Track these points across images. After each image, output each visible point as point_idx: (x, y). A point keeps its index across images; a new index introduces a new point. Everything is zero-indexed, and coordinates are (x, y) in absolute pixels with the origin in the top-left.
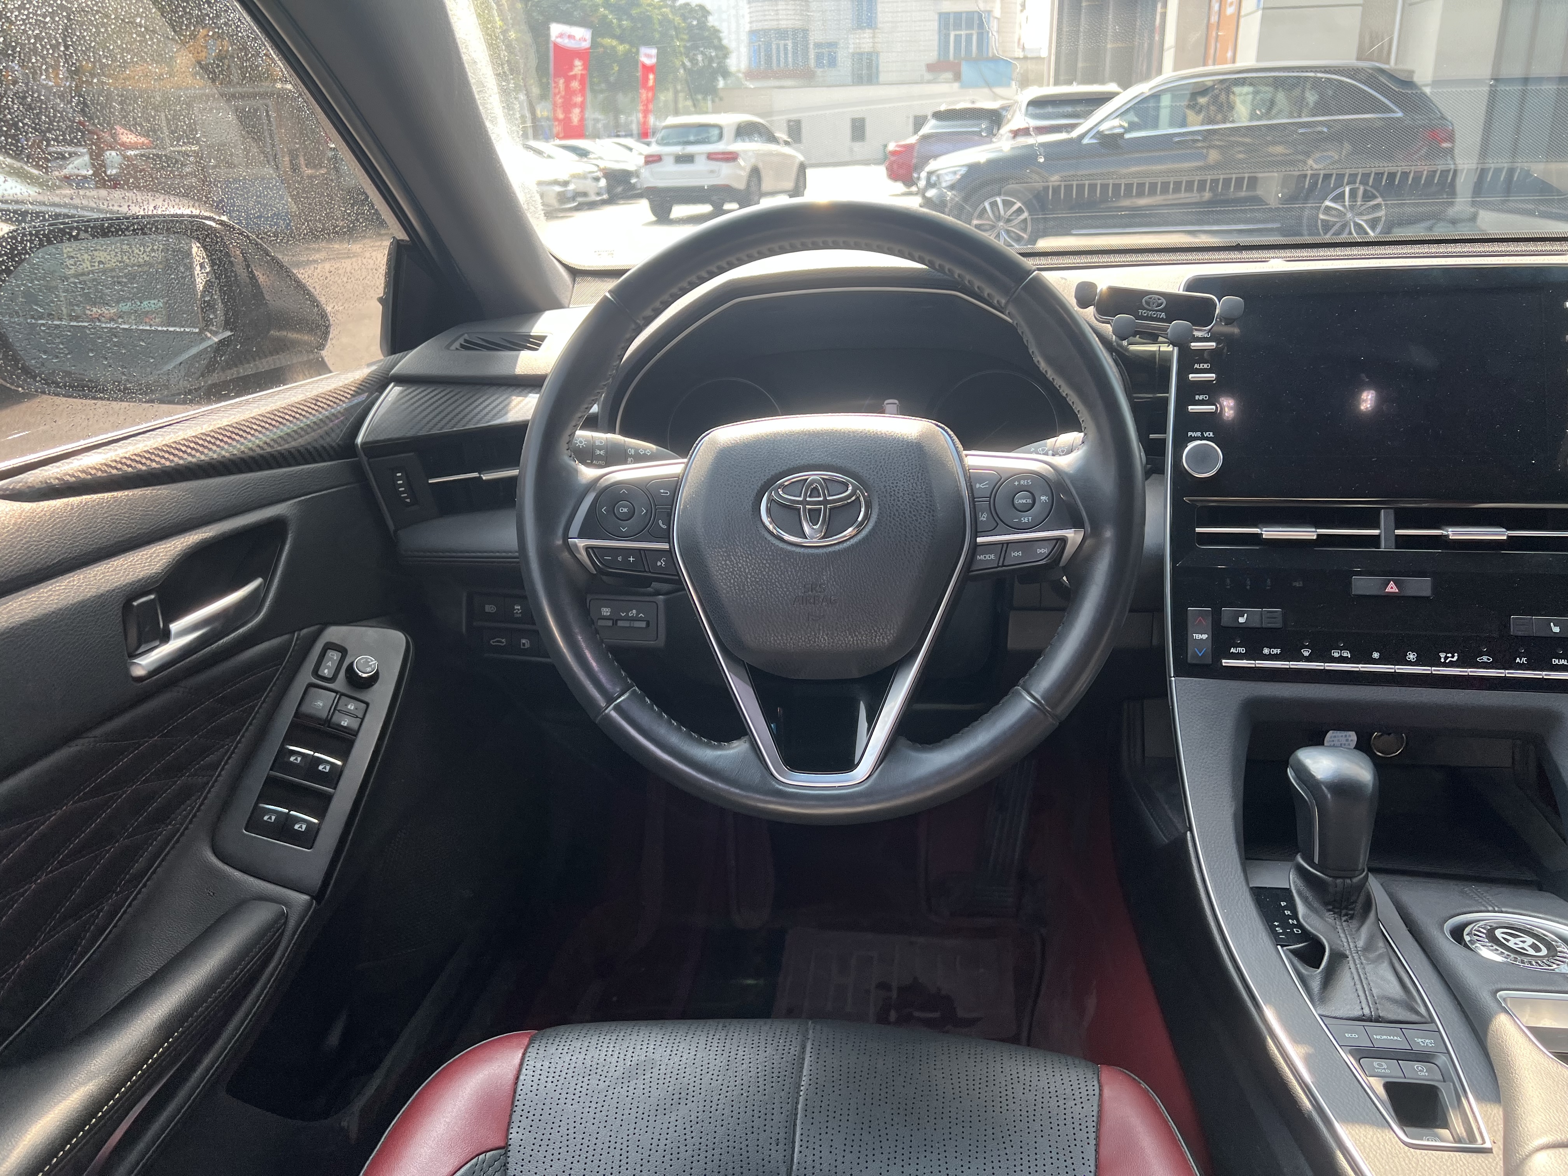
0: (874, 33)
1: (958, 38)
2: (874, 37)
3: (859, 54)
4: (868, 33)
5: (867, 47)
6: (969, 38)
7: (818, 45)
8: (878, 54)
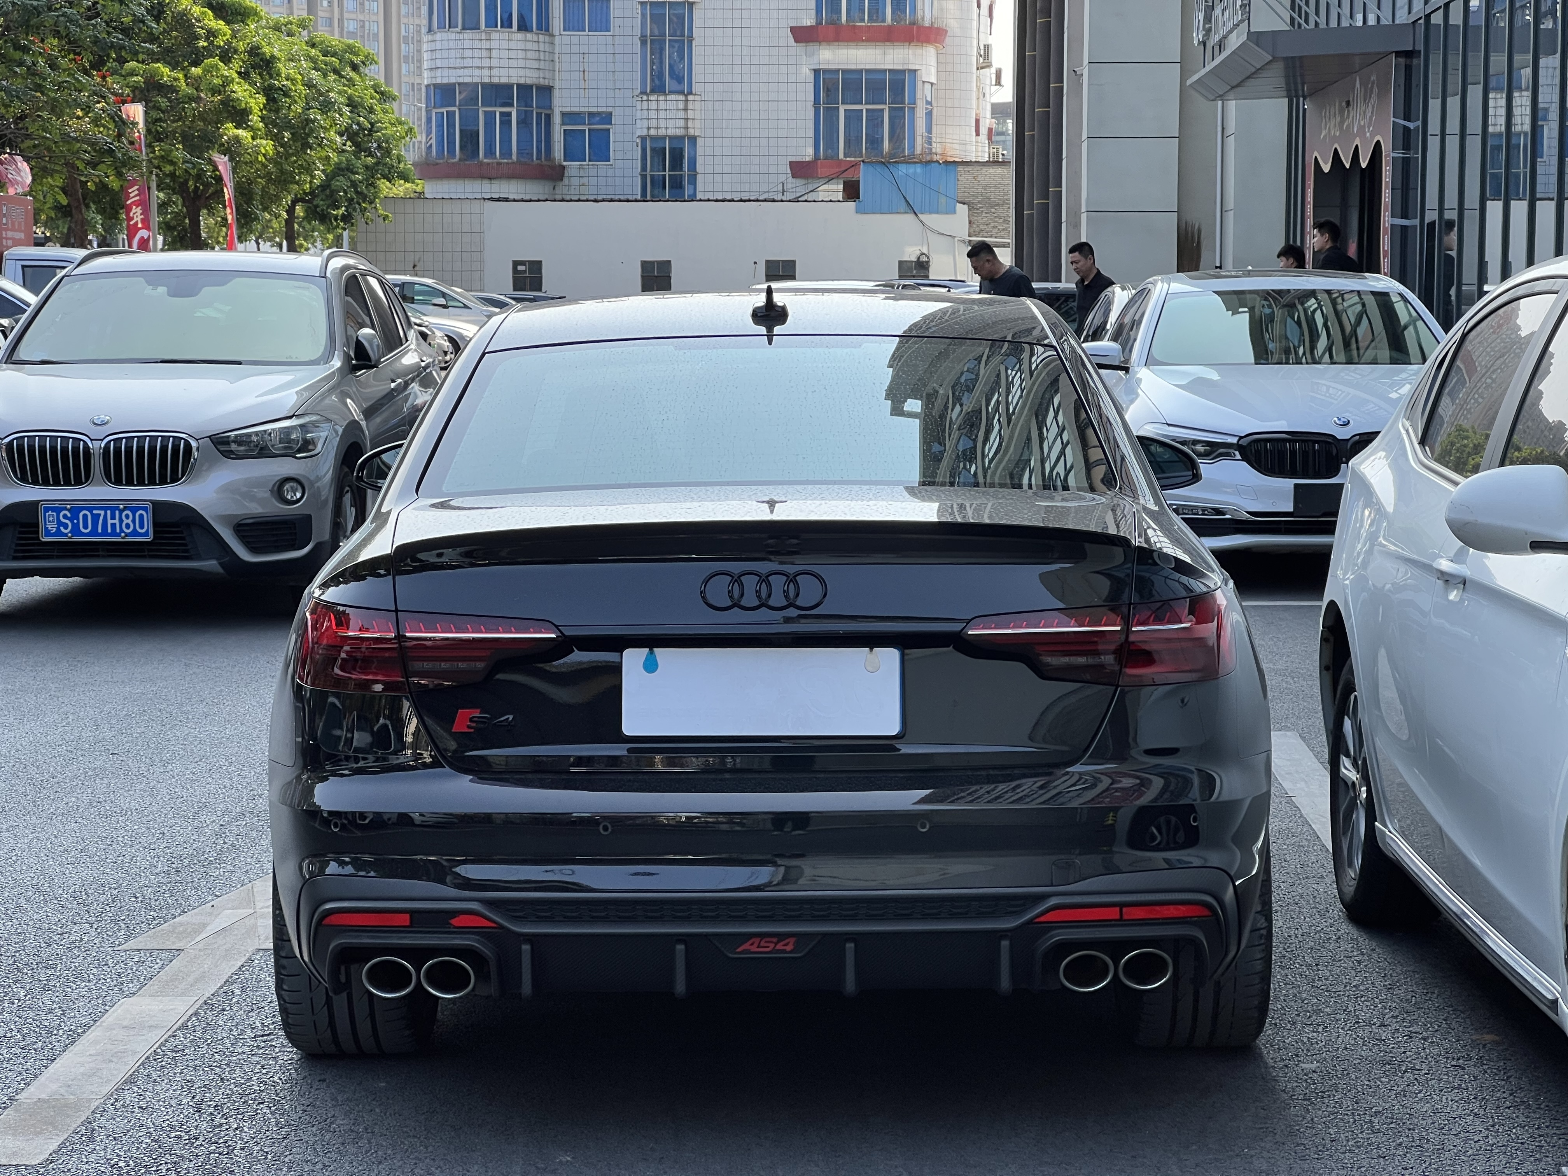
0: (687, 101)
1: (853, 118)
2: (686, 109)
3: (654, 139)
4: (674, 101)
5: (671, 127)
6: (875, 118)
7: (568, 117)
8: (693, 140)
